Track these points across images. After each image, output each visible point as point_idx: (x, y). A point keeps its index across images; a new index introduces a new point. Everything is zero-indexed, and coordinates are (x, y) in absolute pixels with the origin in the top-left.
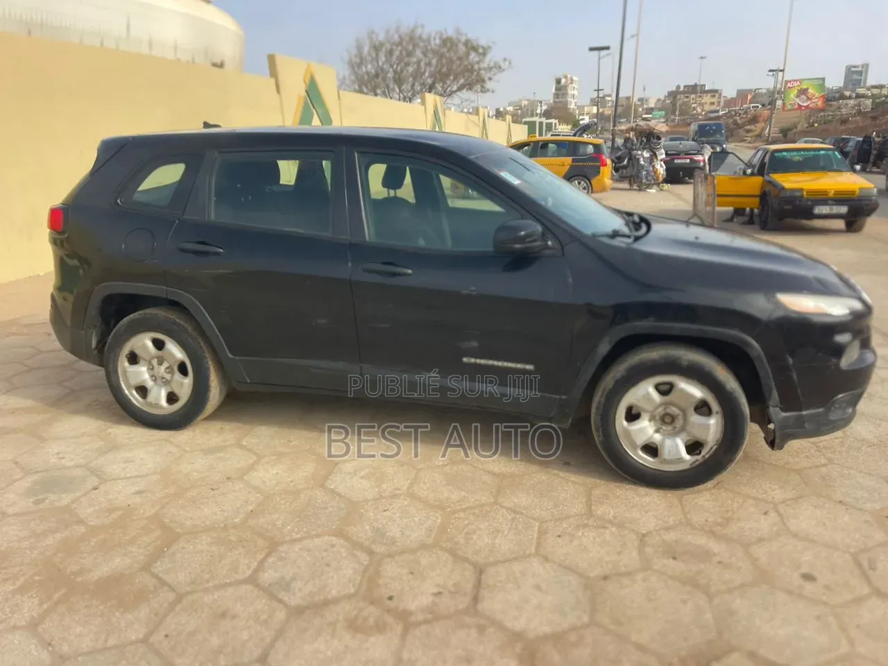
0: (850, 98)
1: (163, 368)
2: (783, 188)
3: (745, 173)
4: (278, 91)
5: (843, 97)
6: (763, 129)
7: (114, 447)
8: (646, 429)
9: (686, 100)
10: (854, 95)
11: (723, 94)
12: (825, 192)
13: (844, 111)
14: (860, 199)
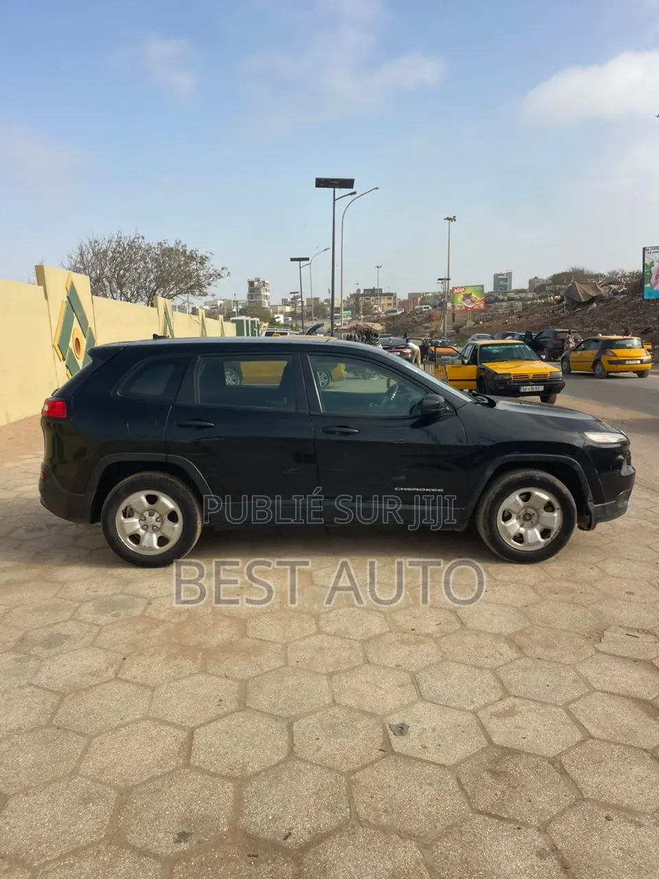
0: (503, 301)
1: (154, 518)
2: (496, 373)
3: (463, 363)
4: (46, 298)
5: (497, 300)
6: (438, 326)
7: (129, 582)
8: (514, 525)
9: (367, 301)
10: (506, 299)
11: (398, 297)
12: (526, 376)
13: (500, 311)
14: (552, 379)
